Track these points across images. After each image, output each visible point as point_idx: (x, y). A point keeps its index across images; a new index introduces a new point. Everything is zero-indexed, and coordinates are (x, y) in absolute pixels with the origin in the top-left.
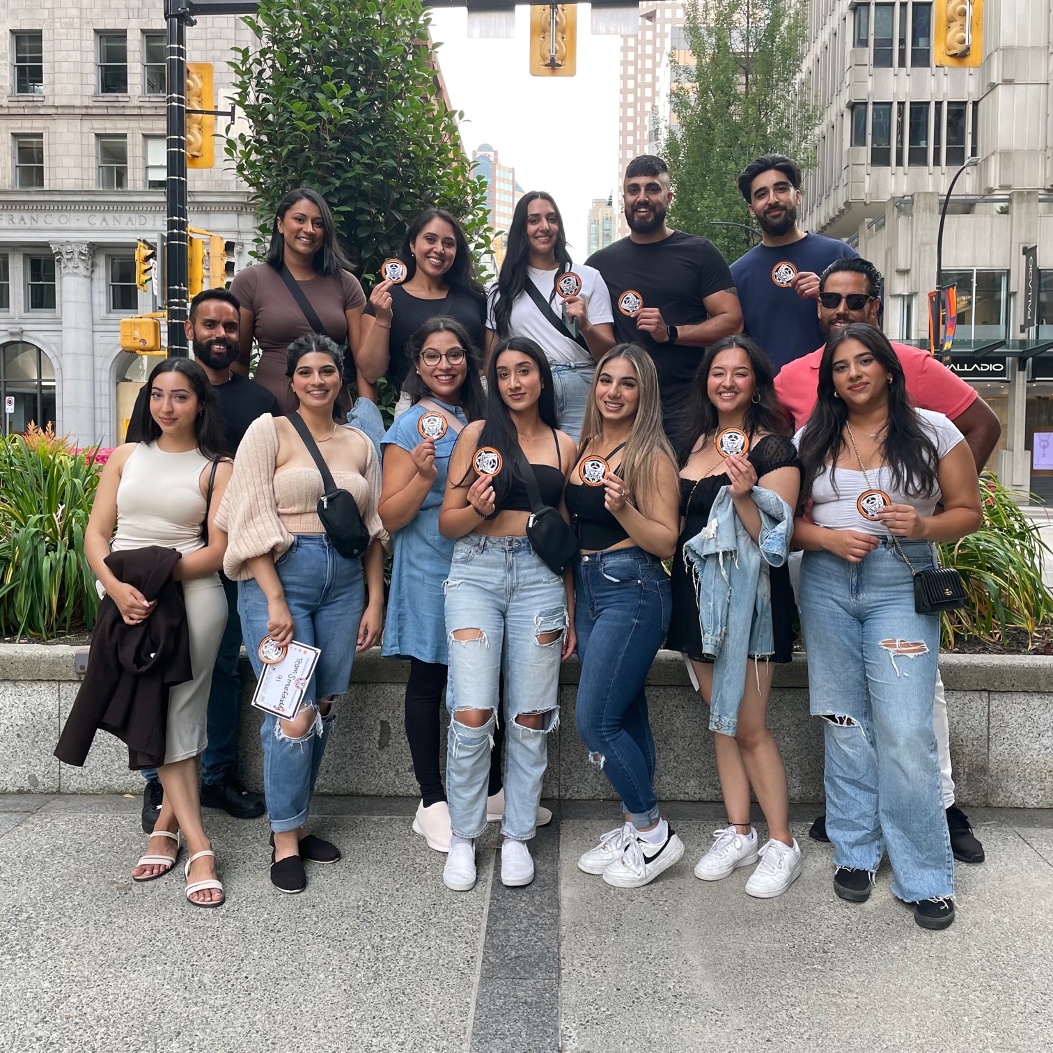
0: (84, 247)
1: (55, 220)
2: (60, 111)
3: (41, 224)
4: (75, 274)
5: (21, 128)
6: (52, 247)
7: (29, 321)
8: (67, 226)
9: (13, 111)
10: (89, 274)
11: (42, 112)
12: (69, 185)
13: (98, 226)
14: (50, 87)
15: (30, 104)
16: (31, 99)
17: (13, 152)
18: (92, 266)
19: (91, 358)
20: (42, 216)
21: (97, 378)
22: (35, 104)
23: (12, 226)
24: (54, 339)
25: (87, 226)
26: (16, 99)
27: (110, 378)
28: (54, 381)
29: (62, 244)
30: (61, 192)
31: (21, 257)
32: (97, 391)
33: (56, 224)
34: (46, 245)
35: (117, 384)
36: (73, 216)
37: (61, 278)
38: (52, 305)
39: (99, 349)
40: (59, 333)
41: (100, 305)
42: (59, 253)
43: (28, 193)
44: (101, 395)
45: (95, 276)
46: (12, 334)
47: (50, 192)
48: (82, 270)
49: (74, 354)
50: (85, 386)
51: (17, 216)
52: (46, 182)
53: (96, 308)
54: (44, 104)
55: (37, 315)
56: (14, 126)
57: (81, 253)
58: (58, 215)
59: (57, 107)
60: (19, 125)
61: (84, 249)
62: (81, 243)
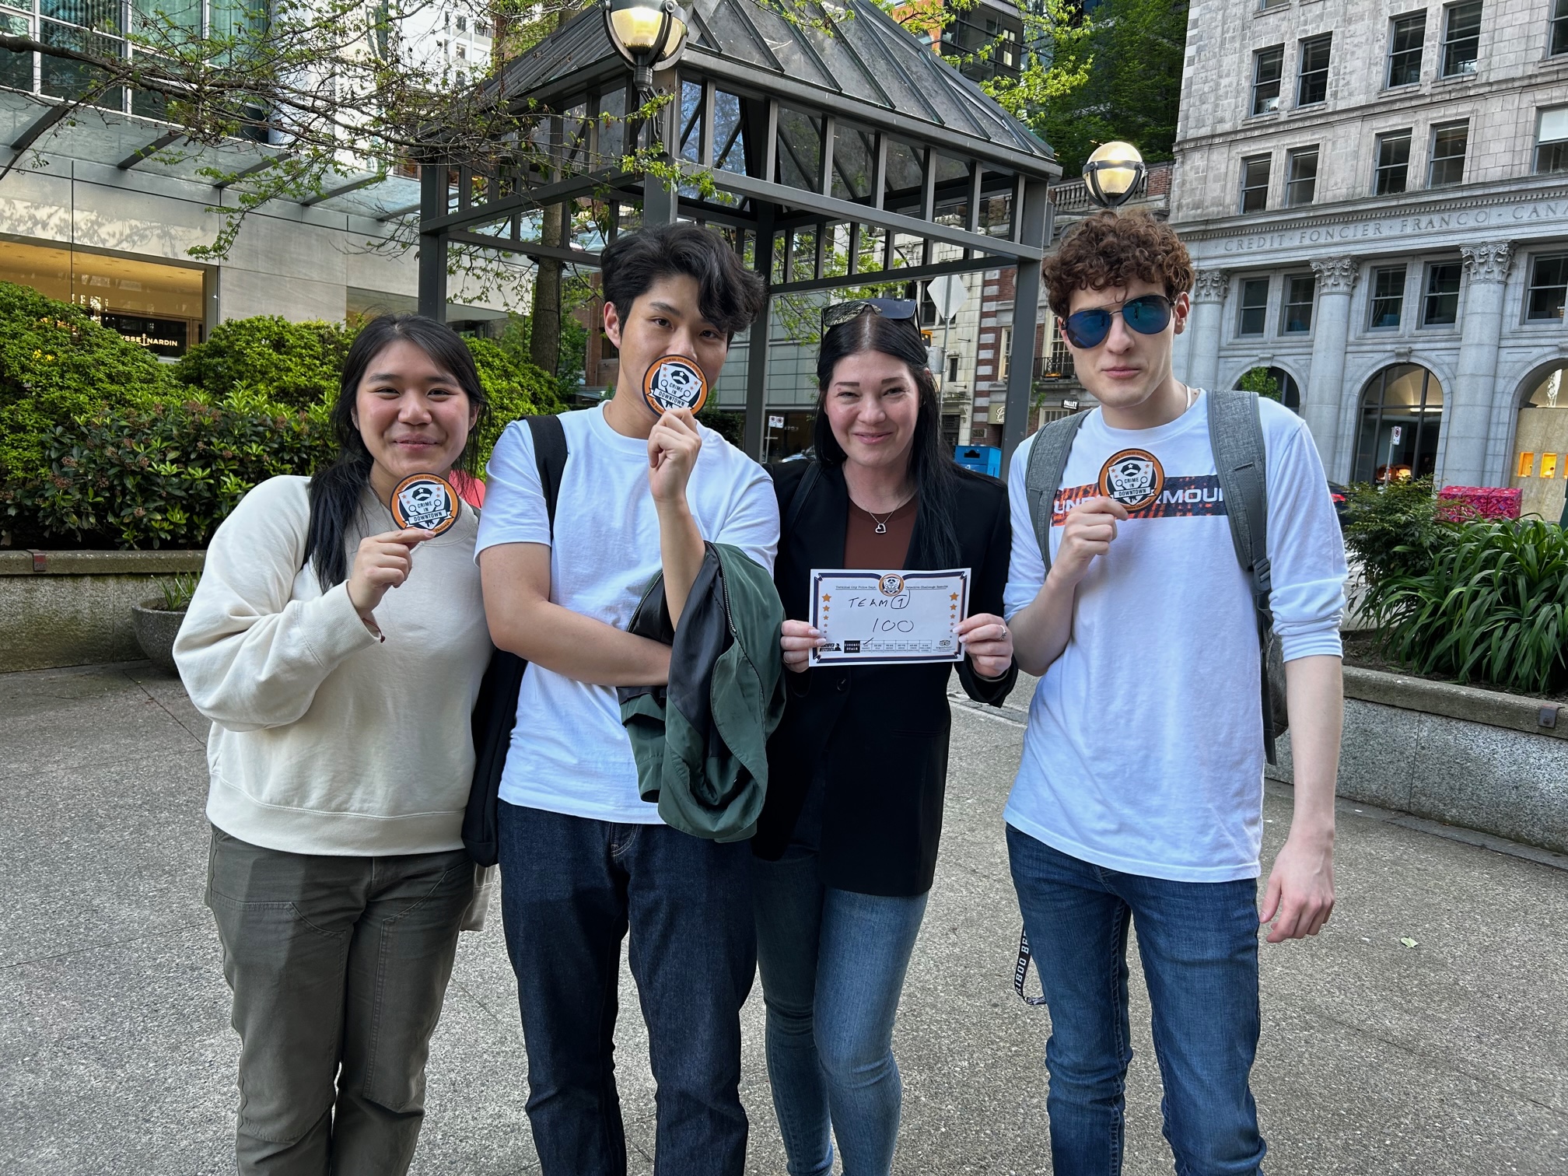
0: (1504, 247)
1: (1469, 219)
2: (1495, 88)
3: (1454, 225)
4: (1486, 281)
5: (1444, 116)
6: (1463, 250)
7: (1421, 339)
8: (1486, 224)
9: (1435, 99)
10: (1503, 279)
11: (1472, 93)
12: (1495, 174)
13: (1525, 219)
14: (1486, 61)
15: (1458, 87)
16: (1460, 80)
17: (1430, 146)
18: (1509, 269)
19: (1491, 379)
20: (1455, 215)
21: (1496, 403)
22: (1465, 85)
23: (1417, 231)
24: (1447, 359)
25: (1511, 220)
26: (1442, 83)
27: (1512, 402)
28: (1441, 407)
29: (1475, 246)
30: (1484, 185)
31: (1422, 267)
32: (1494, 420)
33: (1472, 224)
34: (1456, 249)
35: (1520, 409)
36: (1495, 211)
37: (1467, 287)
38: (1451, 319)
39: (1503, 369)
40: (1454, 352)
41: (1512, 316)
42: (1471, 257)
43: (1443, 191)
44: (1498, 423)
45: (1511, 281)
46: (1399, 355)
47: (1470, 186)
48: (1497, 275)
49: (1473, 375)
50: (1479, 413)
51: (1424, 220)
52: (1465, 175)
53: (1507, 320)
54: (1477, 82)
55: (1431, 332)
56: (1435, 115)
57: (1498, 255)
58: (1476, 211)
59: (1491, 84)
60: (1442, 114)
61: (1504, 249)
62: (1501, 242)
